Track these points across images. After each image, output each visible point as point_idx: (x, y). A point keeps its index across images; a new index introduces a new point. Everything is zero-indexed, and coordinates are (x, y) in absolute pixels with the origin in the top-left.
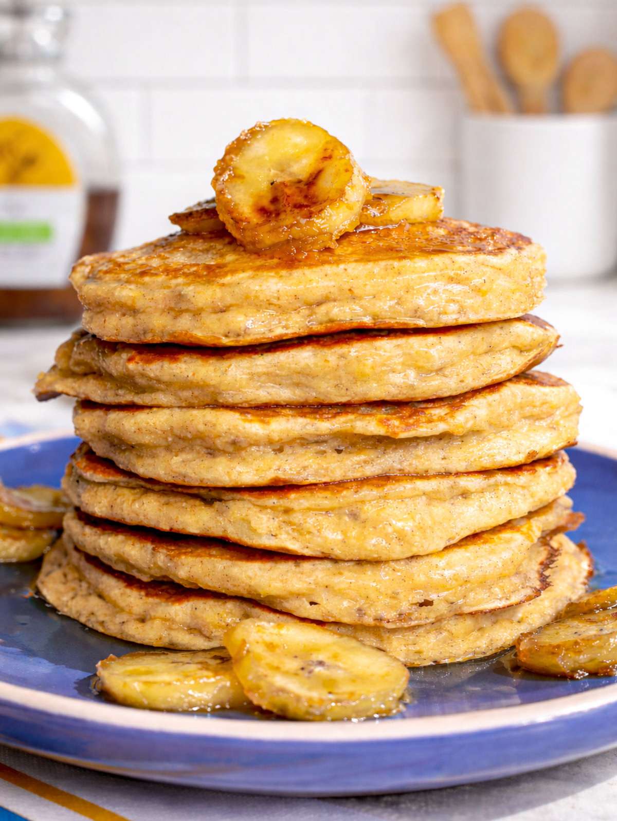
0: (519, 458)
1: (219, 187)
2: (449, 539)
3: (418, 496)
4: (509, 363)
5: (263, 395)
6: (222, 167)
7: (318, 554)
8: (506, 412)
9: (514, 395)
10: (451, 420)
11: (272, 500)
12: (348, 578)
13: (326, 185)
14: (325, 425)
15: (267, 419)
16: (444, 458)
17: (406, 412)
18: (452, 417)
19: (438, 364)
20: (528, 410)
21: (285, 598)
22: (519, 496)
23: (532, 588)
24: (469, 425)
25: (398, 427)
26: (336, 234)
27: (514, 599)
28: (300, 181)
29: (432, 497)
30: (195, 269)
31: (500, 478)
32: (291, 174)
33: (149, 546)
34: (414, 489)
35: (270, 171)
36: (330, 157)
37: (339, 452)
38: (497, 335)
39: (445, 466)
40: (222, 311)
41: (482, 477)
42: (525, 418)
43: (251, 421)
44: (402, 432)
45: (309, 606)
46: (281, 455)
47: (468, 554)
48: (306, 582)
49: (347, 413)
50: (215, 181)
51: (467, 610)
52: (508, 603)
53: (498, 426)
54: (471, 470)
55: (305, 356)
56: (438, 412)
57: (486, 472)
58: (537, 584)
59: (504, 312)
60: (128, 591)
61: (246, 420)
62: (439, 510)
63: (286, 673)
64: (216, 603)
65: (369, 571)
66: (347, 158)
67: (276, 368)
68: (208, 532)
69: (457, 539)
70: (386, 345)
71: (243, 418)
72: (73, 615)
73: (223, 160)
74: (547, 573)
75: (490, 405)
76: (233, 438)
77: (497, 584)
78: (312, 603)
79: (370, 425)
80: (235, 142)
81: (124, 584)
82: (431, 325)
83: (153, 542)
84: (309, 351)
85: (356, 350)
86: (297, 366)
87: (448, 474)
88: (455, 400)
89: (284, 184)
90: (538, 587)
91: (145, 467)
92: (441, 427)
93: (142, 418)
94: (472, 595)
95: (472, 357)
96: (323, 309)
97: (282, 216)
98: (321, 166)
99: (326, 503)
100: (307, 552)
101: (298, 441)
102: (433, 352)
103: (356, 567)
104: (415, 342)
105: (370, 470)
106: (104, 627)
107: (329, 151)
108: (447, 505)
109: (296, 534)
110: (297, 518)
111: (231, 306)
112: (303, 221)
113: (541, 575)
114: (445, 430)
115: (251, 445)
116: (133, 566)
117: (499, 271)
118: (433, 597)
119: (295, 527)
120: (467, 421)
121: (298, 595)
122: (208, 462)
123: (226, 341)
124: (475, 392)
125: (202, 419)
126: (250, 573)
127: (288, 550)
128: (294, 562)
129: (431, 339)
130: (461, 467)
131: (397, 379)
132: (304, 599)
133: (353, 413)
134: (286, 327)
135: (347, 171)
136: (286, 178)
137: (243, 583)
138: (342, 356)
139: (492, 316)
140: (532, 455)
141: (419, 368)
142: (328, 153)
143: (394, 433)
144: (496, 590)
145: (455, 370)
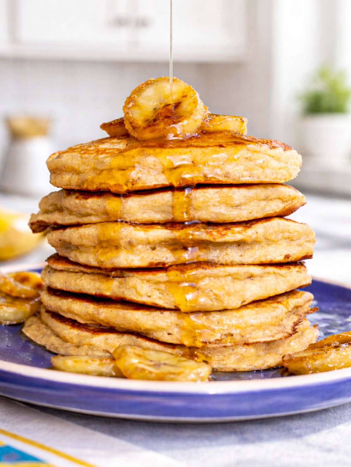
0: (280, 258)
1: (127, 110)
2: (243, 302)
3: (227, 276)
4: (277, 207)
6: (130, 100)
7: (172, 307)
8: (274, 233)
9: (279, 224)
10: (244, 233)
11: (149, 276)
16: (241, 256)
18: (246, 232)
19: (237, 202)
20: (286, 234)
21: (154, 331)
22: (280, 281)
23: (287, 333)
24: (254, 237)
25: (216, 236)
27: (277, 337)
29: (235, 277)
30: (112, 151)
34: (225, 271)
35: (154, 103)
36: (186, 96)
38: (270, 191)
39: (241, 260)
40: (124, 170)
42: (285, 239)
43: (139, 230)
44: (218, 238)
45: (167, 335)
46: (154, 251)
47: (253, 312)
48: (166, 322)
50: (125, 107)
51: (251, 341)
52: (273, 339)
53: (269, 241)
54: (255, 263)
56: (237, 229)
57: (263, 265)
58: (290, 331)
59: (274, 179)
60: (72, 330)
61: (135, 230)
62: (238, 285)
64: (118, 336)
66: (195, 96)
67: (153, 202)
68: (115, 295)
69: (247, 302)
70: (211, 192)
71: (135, 229)
73: (130, 97)
74: (296, 327)
75: (265, 228)
76: (129, 239)
77: (268, 328)
78: (169, 334)
80: (137, 89)
82: (235, 182)
84: (170, 193)
86: (163, 201)
87: (243, 264)
88: (248, 223)
90: (290, 333)
91: (82, 258)
92: (238, 237)
93: (82, 231)
94: (254, 333)
95: (256, 201)
98: (181, 100)
100: (167, 306)
101: (163, 243)
102: (235, 197)
104: (225, 190)
107: (186, 93)
108: (242, 283)
109: (161, 295)
111: (129, 167)
113: (293, 328)
114: (241, 239)
115: (139, 244)
116: (76, 315)
117: (272, 157)
118: (233, 331)
119: (160, 291)
120: (253, 234)
121: (162, 329)
124: (257, 220)
126: (137, 317)
127: (156, 304)
128: (160, 311)
129: (235, 190)
130: (250, 261)
131: (217, 210)
132: (165, 332)
135: (194, 102)
137: (133, 321)
140: (287, 256)
141: (227, 204)
142: (185, 94)
143: (214, 239)
144: (267, 332)
145: (247, 207)
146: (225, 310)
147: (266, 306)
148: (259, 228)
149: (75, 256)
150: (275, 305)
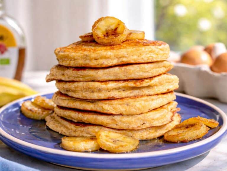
0: (165, 91)
2: (149, 110)
4: (163, 70)
5: (106, 78)
6: (94, 26)
7: (119, 114)
8: (162, 81)
9: (164, 77)
10: (150, 82)
11: (108, 102)
12: (125, 119)
13: (119, 30)
14: (121, 84)
15: (107, 84)
16: (149, 91)
17: (140, 81)
18: (151, 82)
19: (147, 70)
20: (167, 81)
21: (110, 124)
22: (164, 100)
24: (155, 83)
25: (138, 84)
26: (122, 41)
28: (112, 30)
31: (160, 96)
32: (110, 28)
33: (77, 113)
35: (105, 27)
37: (124, 91)
38: (160, 64)
40: (97, 59)
41: (157, 96)
43: (103, 84)
45: (116, 126)
46: (110, 92)
47: (153, 113)
49: (126, 82)
51: (153, 126)
52: (163, 124)
53: (161, 84)
55: (117, 69)
56: (147, 81)
57: (157, 95)
58: (170, 120)
60: (71, 125)
62: (147, 103)
63: (110, 142)
64: (93, 127)
65: (130, 117)
67: (110, 72)
69: (151, 109)
71: (101, 84)
72: (57, 131)
74: (172, 118)
75: (159, 79)
76: (99, 89)
79: (131, 84)
81: (70, 123)
82: (146, 62)
83: (78, 112)
85: (129, 67)
86: (115, 71)
88: (151, 78)
89: (109, 30)
91: (75, 95)
92: (148, 84)
93: (76, 84)
94: (154, 122)
95: (155, 69)
96: (121, 59)
97: (109, 37)
98: (118, 26)
99: (121, 103)
101: (114, 89)
102: (146, 68)
103: (127, 116)
104: (142, 65)
105: (131, 95)
106: (65, 133)
109: (113, 110)
110: (114, 106)
111: (99, 58)
112: (114, 38)
113: (171, 118)
115: (103, 90)
116: (73, 118)
118: (145, 122)
119: (113, 108)
121: (113, 123)
122: (92, 94)
123: (98, 66)
124: (155, 76)
125: (91, 84)
128: (112, 116)
129: (146, 65)
130: (153, 93)
131: (138, 74)
132: (115, 124)
133: (127, 82)
134: (113, 63)
135: (124, 27)
136: (110, 29)
138: (125, 69)
139: (159, 60)
140: (168, 90)
141: (143, 71)
142: (119, 24)
143: (138, 86)
144: (160, 121)
145: (151, 72)
146: (142, 113)
147: (159, 110)
148: (156, 80)
149: (72, 94)
150: (162, 109)
